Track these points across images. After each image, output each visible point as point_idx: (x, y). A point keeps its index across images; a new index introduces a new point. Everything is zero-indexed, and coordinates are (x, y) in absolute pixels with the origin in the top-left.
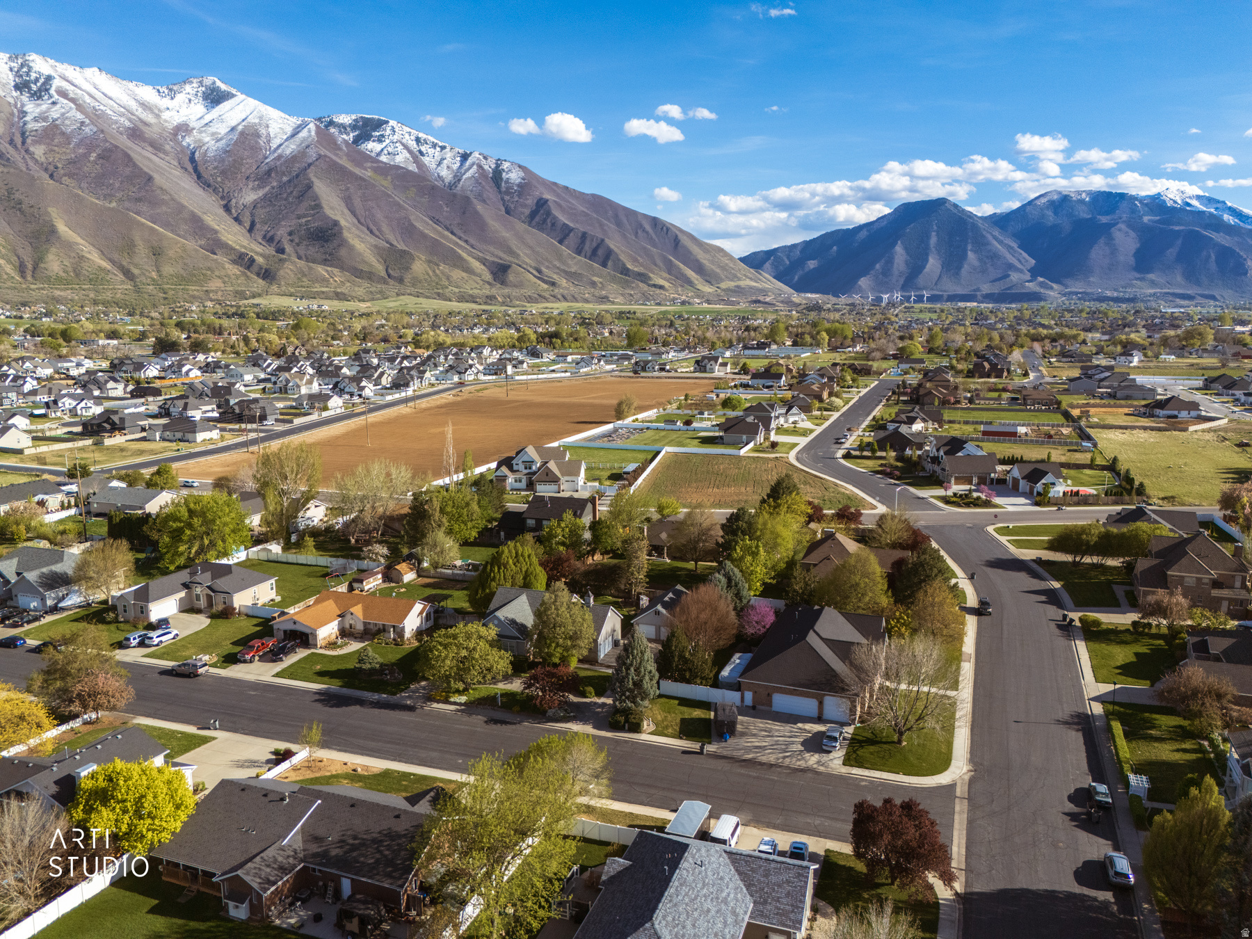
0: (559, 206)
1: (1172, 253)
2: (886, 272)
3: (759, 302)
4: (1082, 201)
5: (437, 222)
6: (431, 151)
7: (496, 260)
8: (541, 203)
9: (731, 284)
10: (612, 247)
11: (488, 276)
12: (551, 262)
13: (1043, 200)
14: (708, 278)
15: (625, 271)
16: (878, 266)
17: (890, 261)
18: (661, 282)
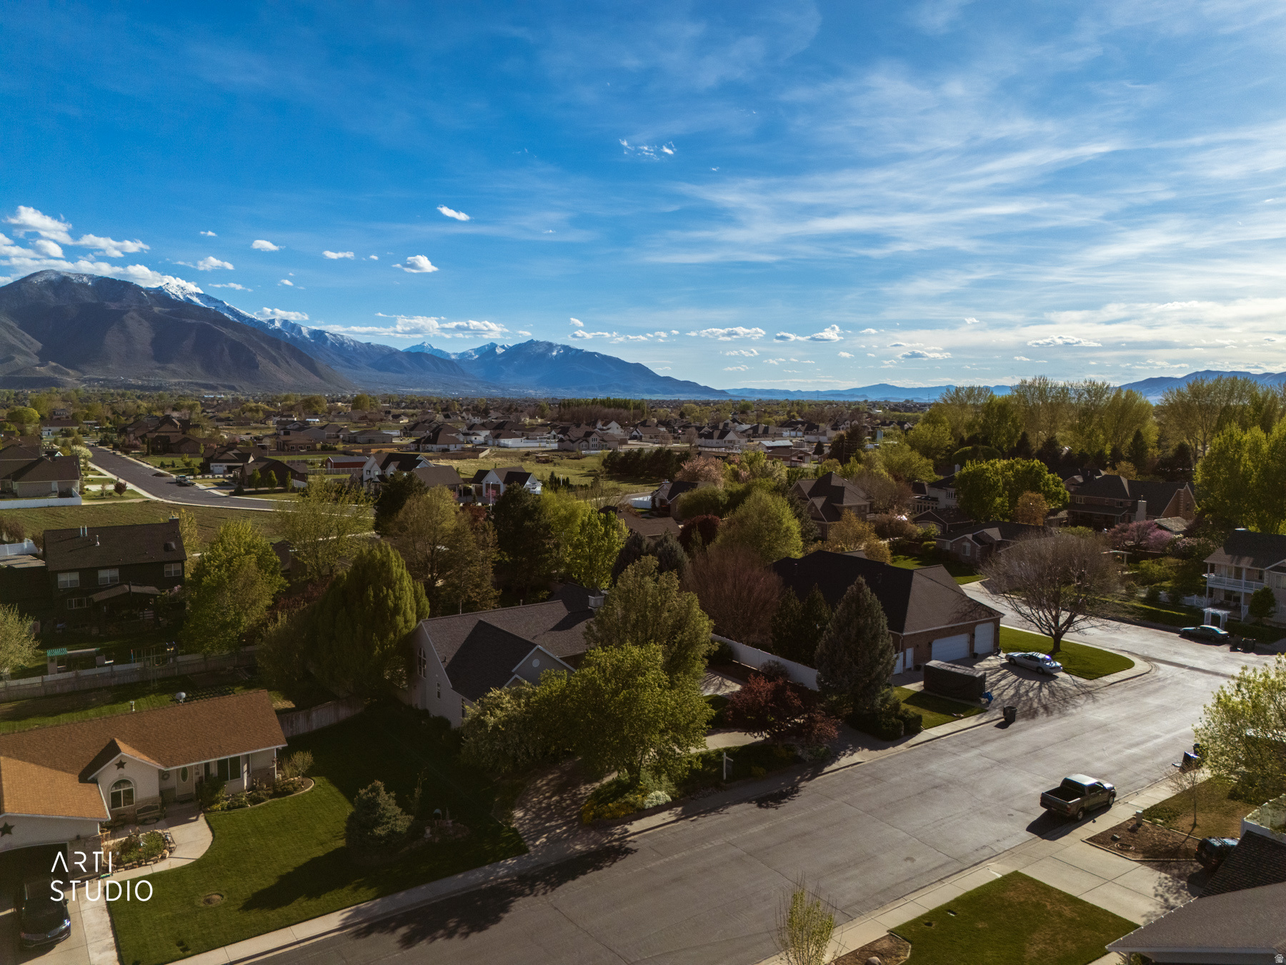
1: (188, 344)
4: (85, 285)
13: (39, 279)
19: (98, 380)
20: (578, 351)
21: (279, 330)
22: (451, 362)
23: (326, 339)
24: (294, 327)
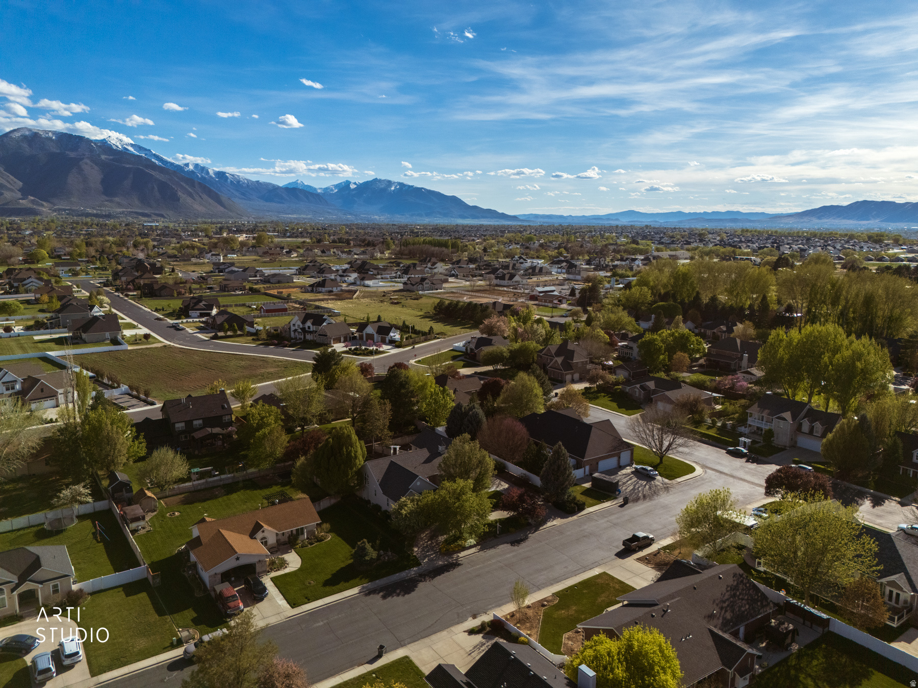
1: (127, 183)
4: (49, 139)
13: (18, 134)
19: (65, 210)
20: (409, 186)
21: (192, 171)
22: (318, 195)
23: (227, 178)
24: (203, 169)
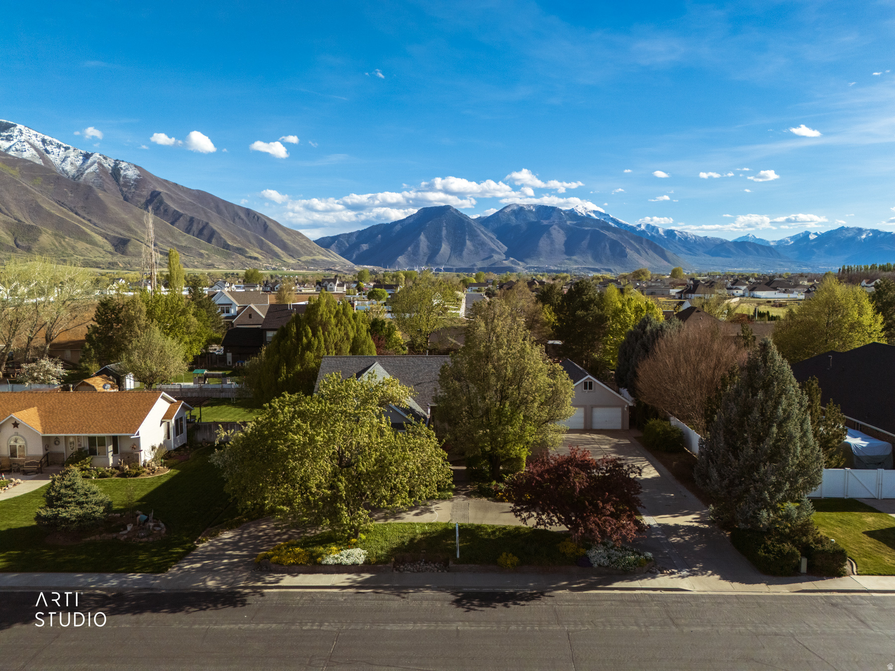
0: (171, 197)
1: (585, 243)
2: (415, 252)
3: (331, 269)
4: (531, 211)
5: (62, 204)
6: (56, 150)
7: (117, 235)
8: (155, 195)
9: (309, 258)
10: (215, 228)
11: (110, 248)
12: (165, 238)
13: (509, 210)
14: (291, 254)
15: (226, 246)
16: (409, 249)
17: (417, 246)
18: (256, 255)
19: (534, 268)
20: (886, 233)
21: (643, 231)
22: (769, 247)
23: (675, 235)
24: (654, 228)
